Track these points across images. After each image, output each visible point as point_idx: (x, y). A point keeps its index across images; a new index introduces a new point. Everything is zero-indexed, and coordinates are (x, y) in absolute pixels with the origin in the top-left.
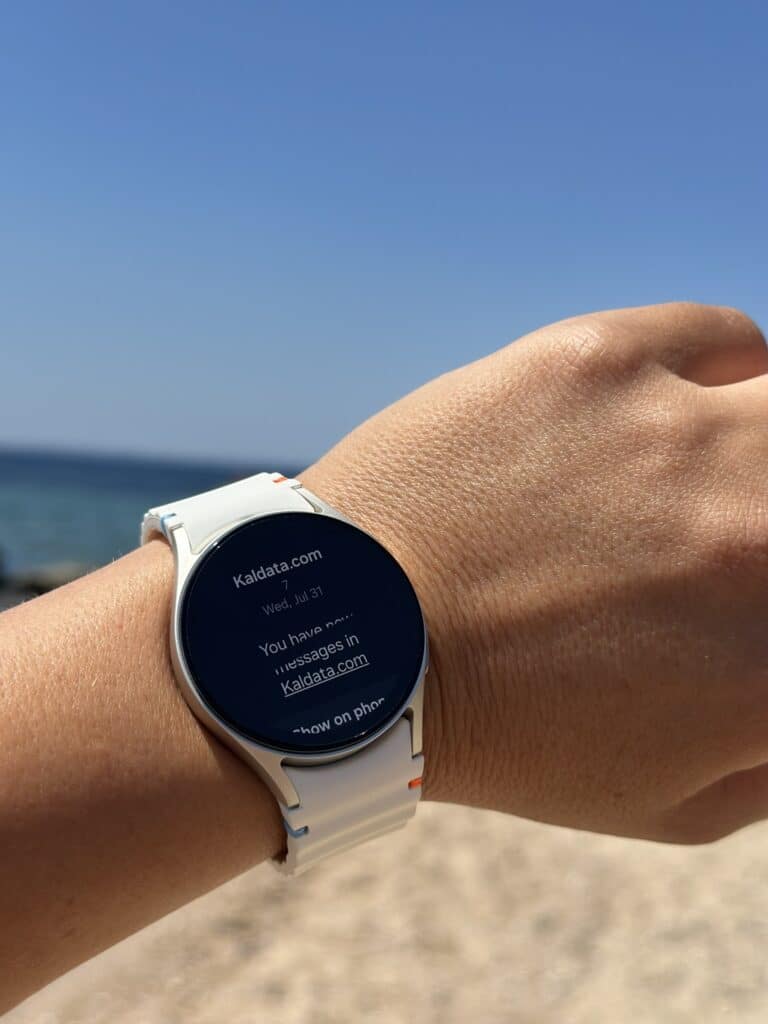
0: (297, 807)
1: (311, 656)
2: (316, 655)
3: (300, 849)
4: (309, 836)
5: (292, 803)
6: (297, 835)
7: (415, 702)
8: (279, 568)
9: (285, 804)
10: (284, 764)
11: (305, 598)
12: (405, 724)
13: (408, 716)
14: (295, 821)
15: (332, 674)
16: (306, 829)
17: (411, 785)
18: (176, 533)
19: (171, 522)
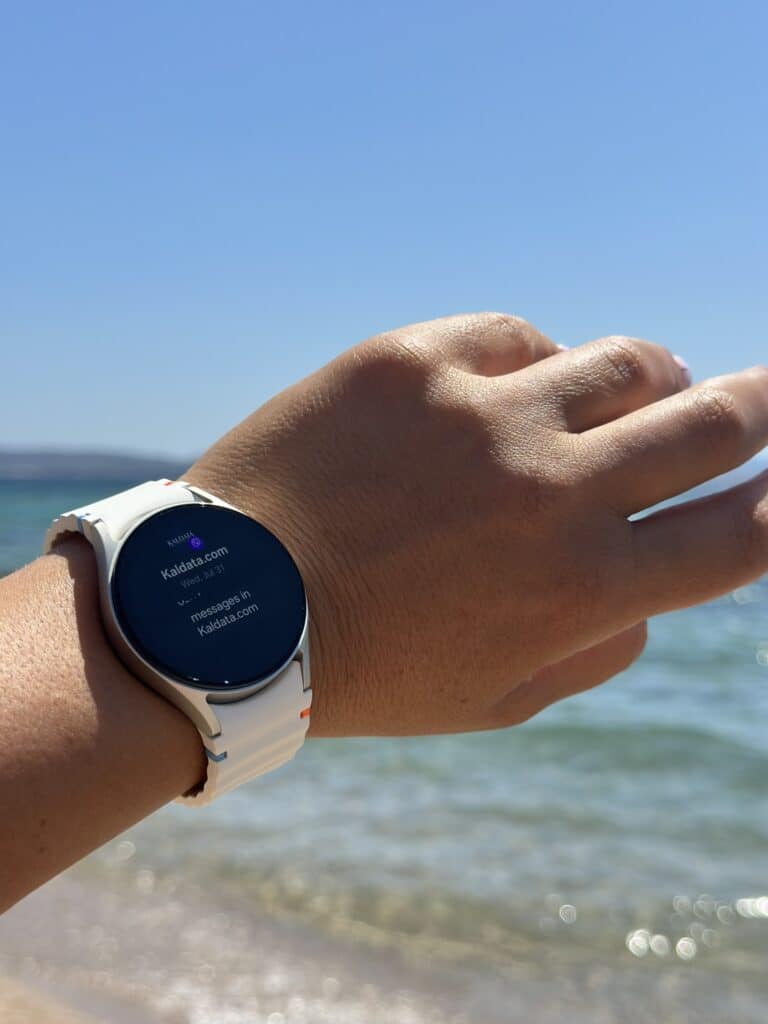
0: (219, 735)
1: (217, 608)
2: (221, 607)
3: (217, 773)
4: (228, 759)
5: (214, 732)
6: (217, 759)
7: (303, 647)
8: (196, 562)
9: (207, 733)
10: (209, 700)
11: (212, 573)
12: (297, 664)
13: (299, 658)
14: (217, 747)
15: (233, 618)
16: (225, 755)
17: (302, 715)
18: (97, 526)
19: (90, 519)
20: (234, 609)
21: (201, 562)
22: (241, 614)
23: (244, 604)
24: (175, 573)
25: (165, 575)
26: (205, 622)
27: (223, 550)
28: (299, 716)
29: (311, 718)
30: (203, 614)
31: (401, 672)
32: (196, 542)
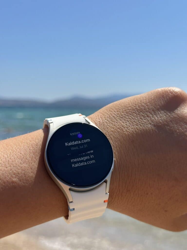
0: (72, 202)
1: (81, 159)
2: (82, 159)
3: (72, 215)
4: (75, 211)
5: (70, 201)
6: (71, 210)
7: (108, 178)
9: (69, 201)
10: (70, 189)
11: (82, 147)
12: (105, 184)
13: (106, 182)
14: (71, 206)
15: (86, 164)
16: (74, 209)
17: (104, 202)
18: (51, 124)
19: (50, 122)
20: (87, 160)
21: (80, 142)
22: (88, 163)
23: (91, 159)
24: (70, 144)
25: (66, 144)
26: (75, 163)
27: (88, 140)
28: (103, 201)
29: (108, 204)
30: (75, 160)
31: (147, 194)
32: (80, 136)
